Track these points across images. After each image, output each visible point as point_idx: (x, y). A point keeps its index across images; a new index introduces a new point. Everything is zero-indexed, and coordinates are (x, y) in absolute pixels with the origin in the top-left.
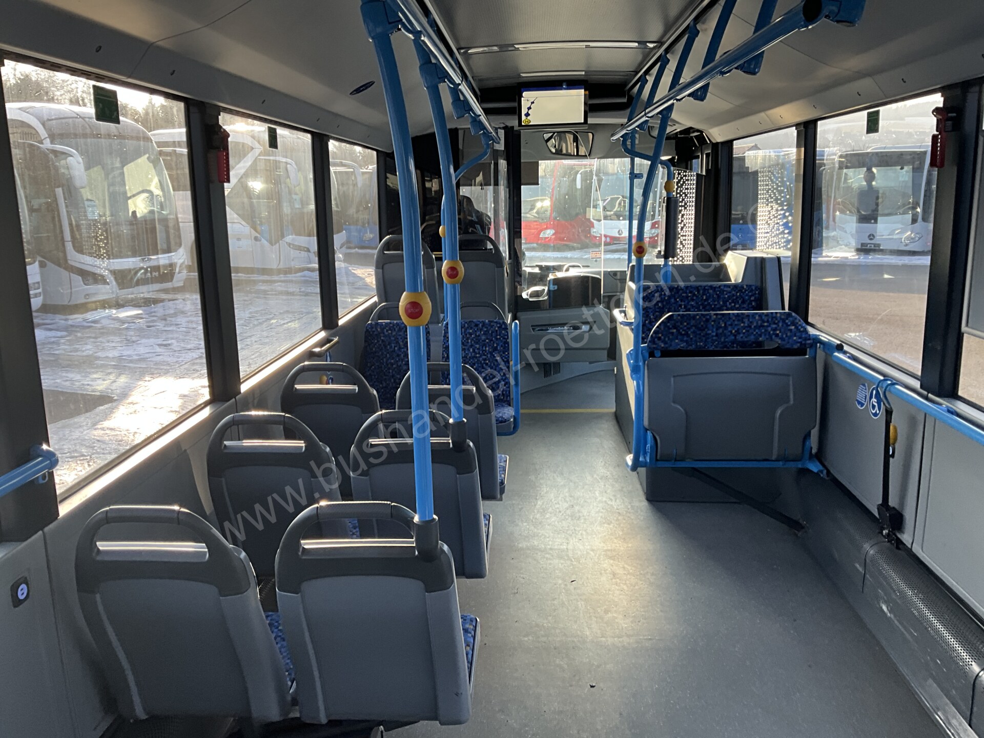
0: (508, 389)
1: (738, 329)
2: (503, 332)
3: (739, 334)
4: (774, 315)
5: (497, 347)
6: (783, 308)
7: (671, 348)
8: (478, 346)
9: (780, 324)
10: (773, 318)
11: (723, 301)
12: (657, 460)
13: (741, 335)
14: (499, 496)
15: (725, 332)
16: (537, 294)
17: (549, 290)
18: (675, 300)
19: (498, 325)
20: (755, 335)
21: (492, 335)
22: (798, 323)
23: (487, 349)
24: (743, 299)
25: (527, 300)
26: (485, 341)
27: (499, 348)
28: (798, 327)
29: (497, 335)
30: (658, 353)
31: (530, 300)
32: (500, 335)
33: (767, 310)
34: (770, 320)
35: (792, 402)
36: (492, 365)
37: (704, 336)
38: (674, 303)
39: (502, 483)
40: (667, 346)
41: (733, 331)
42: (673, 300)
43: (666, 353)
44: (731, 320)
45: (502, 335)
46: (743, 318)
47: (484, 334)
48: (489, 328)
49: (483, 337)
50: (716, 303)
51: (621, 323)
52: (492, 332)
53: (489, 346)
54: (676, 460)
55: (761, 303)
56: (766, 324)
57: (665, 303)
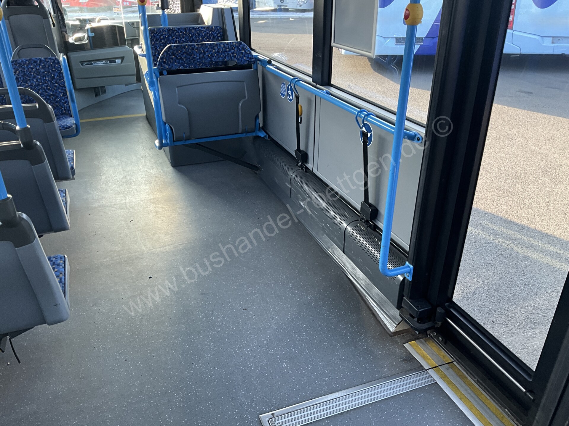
0: (68, 106)
1: (212, 54)
2: (57, 65)
3: (213, 57)
4: (232, 44)
5: (54, 77)
6: (237, 39)
7: (173, 69)
8: (39, 77)
9: (236, 50)
10: (231, 45)
11: (202, 37)
12: (174, 141)
13: (215, 58)
14: (72, 177)
15: (204, 56)
16: (80, 39)
17: (88, 37)
18: (172, 37)
19: (52, 61)
20: (222, 57)
21: (49, 69)
22: (245, 48)
23: (47, 78)
24: (214, 36)
25: (73, 44)
26: (43, 73)
27: (56, 77)
28: (246, 51)
29: (53, 68)
30: (165, 72)
31: (76, 43)
32: (55, 68)
33: (228, 41)
34: (230, 47)
35: (247, 98)
36: (53, 89)
37: (192, 59)
38: (172, 40)
39: (72, 168)
40: (170, 67)
41: (209, 55)
42: (171, 38)
43: (170, 72)
44: (207, 48)
45: (56, 68)
46: (214, 47)
47: (42, 68)
48: (45, 63)
49: (42, 70)
50: (198, 39)
51: (140, 55)
52: (49, 66)
53: (48, 76)
54: (185, 140)
55: (224, 37)
56: (227, 50)
57: (166, 40)
